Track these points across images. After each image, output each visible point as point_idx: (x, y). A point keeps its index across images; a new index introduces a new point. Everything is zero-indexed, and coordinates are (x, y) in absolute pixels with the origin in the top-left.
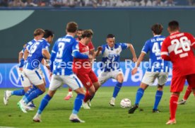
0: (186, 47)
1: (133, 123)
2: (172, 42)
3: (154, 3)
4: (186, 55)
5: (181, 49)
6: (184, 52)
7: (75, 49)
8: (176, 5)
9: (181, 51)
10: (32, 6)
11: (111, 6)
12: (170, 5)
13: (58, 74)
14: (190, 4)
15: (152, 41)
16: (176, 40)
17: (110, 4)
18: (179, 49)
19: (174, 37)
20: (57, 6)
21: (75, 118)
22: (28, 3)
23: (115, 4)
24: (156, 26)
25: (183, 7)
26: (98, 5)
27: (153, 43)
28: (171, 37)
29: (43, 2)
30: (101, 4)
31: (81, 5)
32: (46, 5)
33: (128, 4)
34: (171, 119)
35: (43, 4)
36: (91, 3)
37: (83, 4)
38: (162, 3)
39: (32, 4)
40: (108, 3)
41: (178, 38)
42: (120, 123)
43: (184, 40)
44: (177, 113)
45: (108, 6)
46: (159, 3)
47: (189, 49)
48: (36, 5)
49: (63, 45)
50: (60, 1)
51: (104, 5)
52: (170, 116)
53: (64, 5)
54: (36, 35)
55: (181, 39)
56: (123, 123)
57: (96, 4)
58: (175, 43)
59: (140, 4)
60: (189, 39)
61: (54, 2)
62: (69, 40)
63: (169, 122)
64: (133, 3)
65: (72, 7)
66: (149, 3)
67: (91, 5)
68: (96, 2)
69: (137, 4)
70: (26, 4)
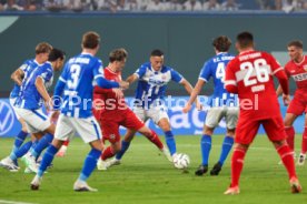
0: (263, 76)
1: (172, 192)
2: (242, 66)
3: (206, 5)
4: (262, 88)
5: (255, 78)
6: (259, 83)
7: (98, 73)
8: (240, 8)
9: (254, 82)
10: (15, 9)
11: (139, 10)
12: (231, 9)
13: (69, 114)
14: (262, 7)
15: (214, 60)
16: (249, 64)
17: (136, 7)
18: (251, 79)
19: (246, 57)
20: (55, 10)
21: (82, 186)
22: (10, 5)
23: (145, 8)
24: (220, 39)
25: (250, 11)
26: (119, 8)
27: (217, 63)
28: (241, 59)
29: (33, 3)
30: (122, 7)
31: (91, 8)
32: (37, 9)
33: (165, 7)
34: (232, 186)
35: (32, 7)
36: (107, 5)
37: (95, 7)
38: (217, 6)
39: (15, 6)
40: (134, 5)
41: (252, 61)
42: (153, 192)
43: (260, 64)
44: (242, 178)
45: (134, 11)
46: (214, 6)
47: (267, 79)
48: (21, 9)
49: (78, 68)
50: (59, 3)
51: (127, 8)
52: (231, 181)
53: (65, 9)
54: (38, 52)
55: (256, 62)
56: (157, 193)
57: (115, 7)
58: (247, 67)
59: (184, 8)
60: (268, 63)
61: (50, 5)
62: (87, 61)
63: (229, 191)
64: (173, 6)
65: (78, 11)
66: (198, 6)
67: (108, 9)
68: (114, 3)
69: (179, 7)
70: (6, 6)
